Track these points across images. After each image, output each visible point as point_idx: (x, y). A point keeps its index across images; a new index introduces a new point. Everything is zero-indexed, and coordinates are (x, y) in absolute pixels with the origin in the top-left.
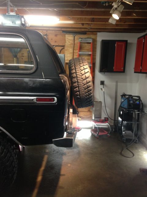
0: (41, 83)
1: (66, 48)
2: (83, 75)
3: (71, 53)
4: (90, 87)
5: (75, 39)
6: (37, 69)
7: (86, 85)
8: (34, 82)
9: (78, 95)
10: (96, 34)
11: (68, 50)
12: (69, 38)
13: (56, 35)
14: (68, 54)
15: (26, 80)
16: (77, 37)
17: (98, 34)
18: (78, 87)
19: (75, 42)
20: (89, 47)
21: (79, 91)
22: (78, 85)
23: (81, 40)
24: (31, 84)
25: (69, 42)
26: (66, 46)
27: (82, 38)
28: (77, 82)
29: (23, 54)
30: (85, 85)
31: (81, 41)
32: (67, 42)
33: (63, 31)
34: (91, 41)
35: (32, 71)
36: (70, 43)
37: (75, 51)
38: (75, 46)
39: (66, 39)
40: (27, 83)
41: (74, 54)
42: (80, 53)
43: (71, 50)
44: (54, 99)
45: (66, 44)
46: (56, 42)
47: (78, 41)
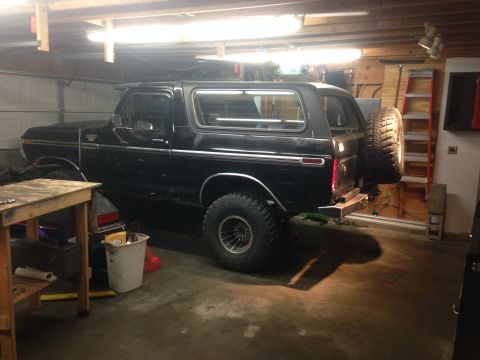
0: (309, 142)
1: (384, 89)
3: (392, 96)
6: (307, 127)
8: (302, 141)
10: (445, 62)
11: (387, 91)
12: (391, 71)
13: (368, 68)
14: (388, 98)
15: (295, 139)
16: (406, 68)
17: (448, 60)
19: (403, 76)
20: (427, 84)
24: (298, 144)
25: (391, 78)
26: (384, 84)
27: (412, 71)
31: (412, 74)
32: (386, 77)
33: (382, 61)
34: (430, 74)
35: (301, 130)
36: (392, 80)
37: (400, 93)
38: (401, 84)
39: (386, 73)
40: (294, 142)
41: (400, 98)
42: (409, 95)
43: (393, 91)
44: (321, 161)
45: (385, 81)
46: (366, 78)
47: (406, 75)
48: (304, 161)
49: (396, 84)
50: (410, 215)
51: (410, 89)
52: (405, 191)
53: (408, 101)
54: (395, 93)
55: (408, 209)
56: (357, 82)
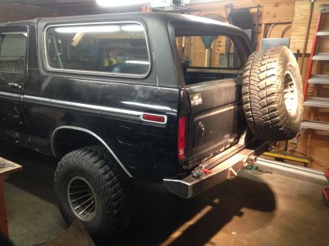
0: (152, 92)
1: (293, 27)
2: (261, 80)
3: (302, 35)
4: (273, 103)
5: (315, 8)
7: (264, 100)
8: (144, 90)
9: (250, 117)
11: (297, 30)
12: (302, 7)
13: (276, 5)
14: (297, 38)
15: (138, 87)
18: (250, 102)
19: (314, 13)
21: (251, 110)
22: (250, 98)
23: (323, 8)
25: (301, 15)
26: (294, 22)
27: (325, 5)
28: (248, 94)
29: (220, 42)
30: (262, 99)
31: (324, 10)
32: (297, 15)
36: (302, 17)
37: (311, 31)
38: (312, 21)
39: (296, 10)
40: (136, 91)
41: (310, 37)
42: (320, 34)
43: (303, 30)
45: (294, 19)
46: (275, 16)
47: (318, 11)
48: (146, 117)
49: (307, 21)
50: (317, 163)
51: (321, 27)
52: (312, 138)
53: (319, 40)
54: (305, 32)
55: (316, 158)
56: (264, 21)
